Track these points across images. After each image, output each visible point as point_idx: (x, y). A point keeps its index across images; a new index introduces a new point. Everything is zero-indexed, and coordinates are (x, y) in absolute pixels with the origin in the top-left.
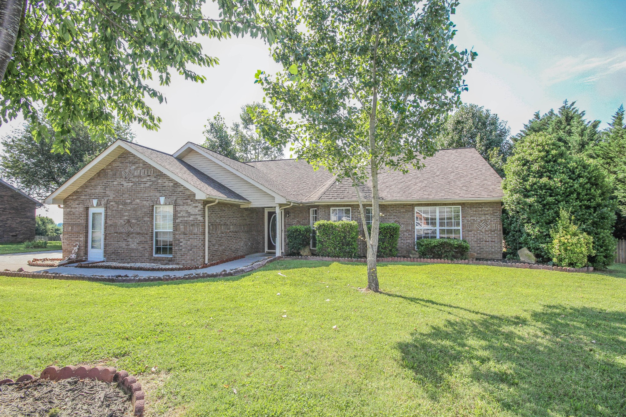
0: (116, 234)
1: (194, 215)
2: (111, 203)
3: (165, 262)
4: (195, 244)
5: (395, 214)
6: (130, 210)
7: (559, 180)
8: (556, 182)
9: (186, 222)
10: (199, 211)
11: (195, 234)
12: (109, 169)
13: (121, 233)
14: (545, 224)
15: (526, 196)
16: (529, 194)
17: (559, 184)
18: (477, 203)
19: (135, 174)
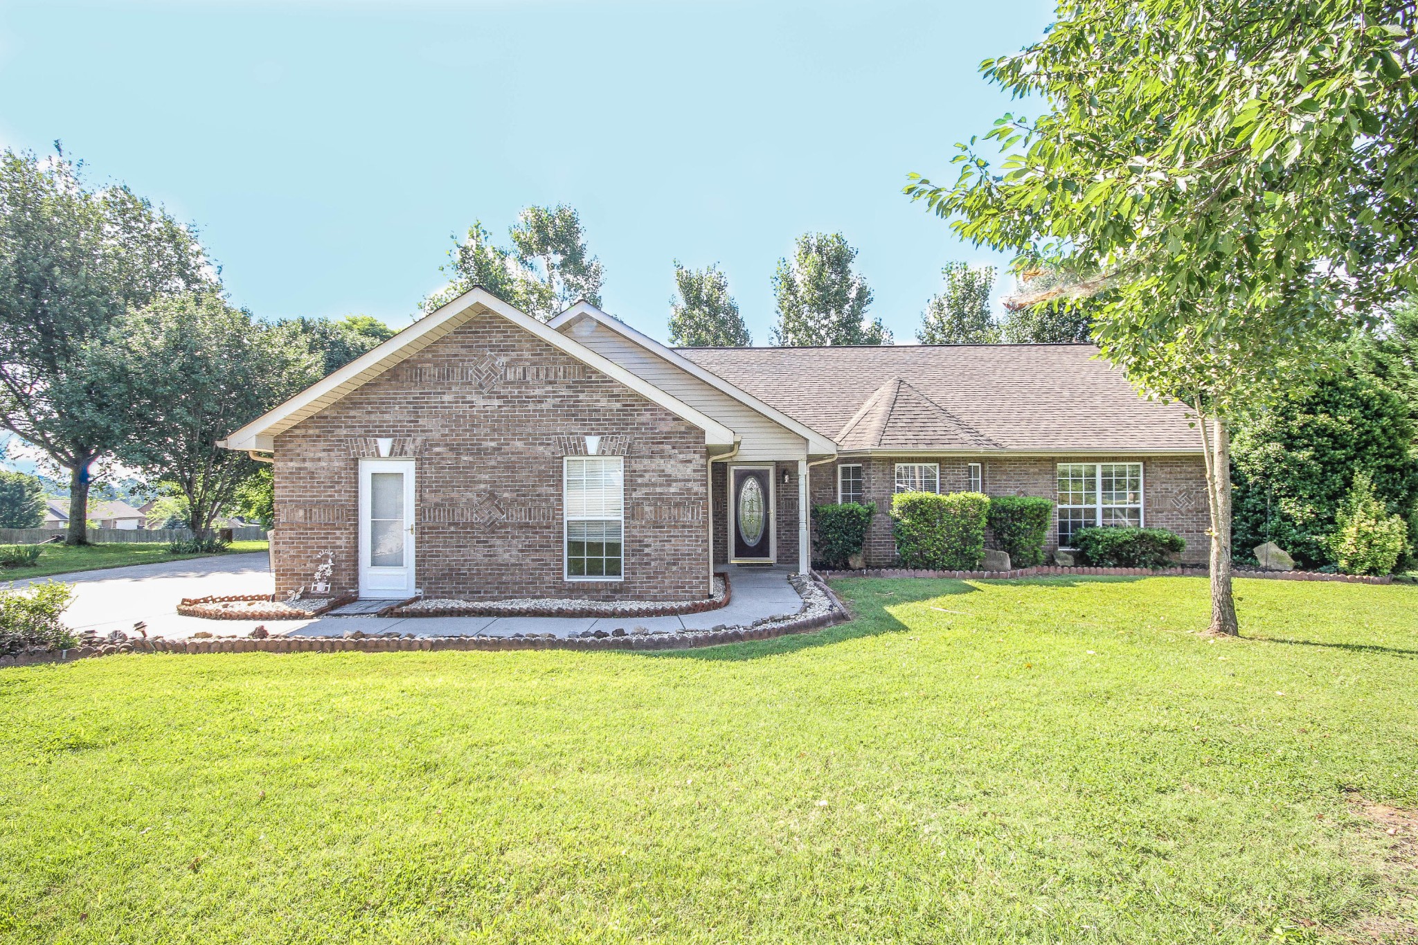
0: (452, 529)
1: (680, 481)
2: (437, 449)
3: (603, 593)
4: (685, 550)
5: (1016, 477)
6: (494, 467)
7: (1348, 418)
8: (1343, 422)
9: (661, 498)
10: (695, 471)
11: (684, 527)
12: (428, 361)
13: (472, 525)
14: (1325, 500)
15: (1289, 447)
16: (1298, 443)
17: (1349, 427)
18: (1172, 458)
19: (510, 377)
